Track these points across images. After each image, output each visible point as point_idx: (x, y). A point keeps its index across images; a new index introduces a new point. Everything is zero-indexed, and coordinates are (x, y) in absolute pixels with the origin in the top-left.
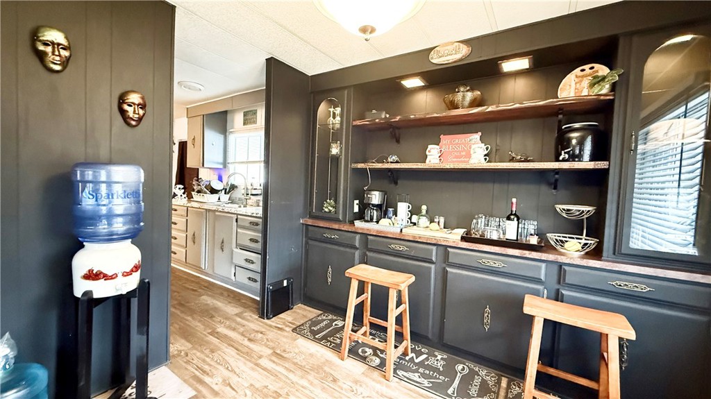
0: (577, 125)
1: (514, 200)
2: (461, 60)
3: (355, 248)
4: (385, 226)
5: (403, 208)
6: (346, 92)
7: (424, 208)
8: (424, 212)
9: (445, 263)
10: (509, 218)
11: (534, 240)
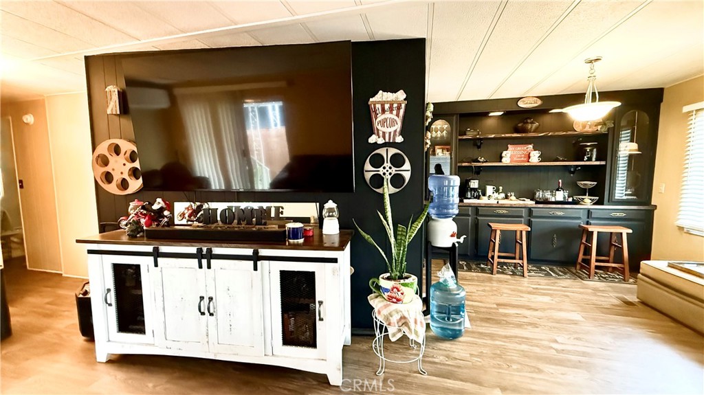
0: (589, 144)
1: (560, 181)
2: (536, 107)
3: (468, 215)
4: (484, 201)
5: (490, 189)
6: (455, 117)
7: (501, 188)
8: (501, 191)
9: (530, 216)
10: (558, 190)
11: (570, 200)
